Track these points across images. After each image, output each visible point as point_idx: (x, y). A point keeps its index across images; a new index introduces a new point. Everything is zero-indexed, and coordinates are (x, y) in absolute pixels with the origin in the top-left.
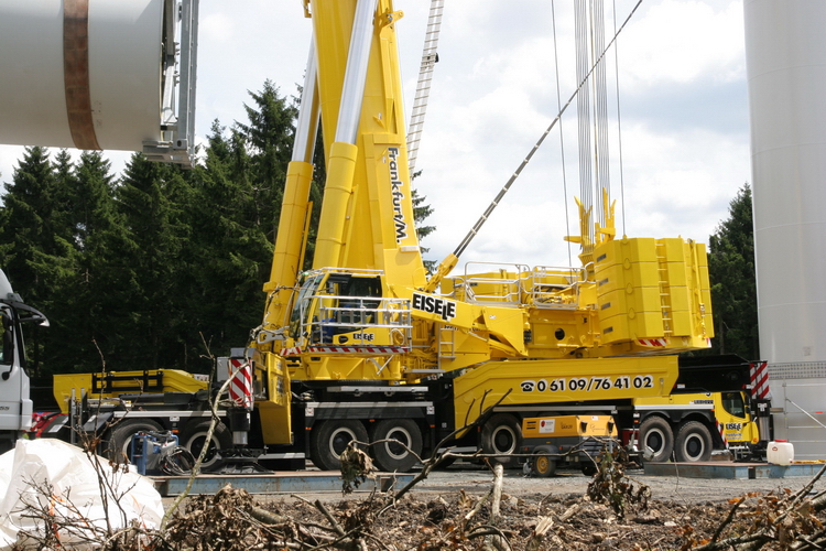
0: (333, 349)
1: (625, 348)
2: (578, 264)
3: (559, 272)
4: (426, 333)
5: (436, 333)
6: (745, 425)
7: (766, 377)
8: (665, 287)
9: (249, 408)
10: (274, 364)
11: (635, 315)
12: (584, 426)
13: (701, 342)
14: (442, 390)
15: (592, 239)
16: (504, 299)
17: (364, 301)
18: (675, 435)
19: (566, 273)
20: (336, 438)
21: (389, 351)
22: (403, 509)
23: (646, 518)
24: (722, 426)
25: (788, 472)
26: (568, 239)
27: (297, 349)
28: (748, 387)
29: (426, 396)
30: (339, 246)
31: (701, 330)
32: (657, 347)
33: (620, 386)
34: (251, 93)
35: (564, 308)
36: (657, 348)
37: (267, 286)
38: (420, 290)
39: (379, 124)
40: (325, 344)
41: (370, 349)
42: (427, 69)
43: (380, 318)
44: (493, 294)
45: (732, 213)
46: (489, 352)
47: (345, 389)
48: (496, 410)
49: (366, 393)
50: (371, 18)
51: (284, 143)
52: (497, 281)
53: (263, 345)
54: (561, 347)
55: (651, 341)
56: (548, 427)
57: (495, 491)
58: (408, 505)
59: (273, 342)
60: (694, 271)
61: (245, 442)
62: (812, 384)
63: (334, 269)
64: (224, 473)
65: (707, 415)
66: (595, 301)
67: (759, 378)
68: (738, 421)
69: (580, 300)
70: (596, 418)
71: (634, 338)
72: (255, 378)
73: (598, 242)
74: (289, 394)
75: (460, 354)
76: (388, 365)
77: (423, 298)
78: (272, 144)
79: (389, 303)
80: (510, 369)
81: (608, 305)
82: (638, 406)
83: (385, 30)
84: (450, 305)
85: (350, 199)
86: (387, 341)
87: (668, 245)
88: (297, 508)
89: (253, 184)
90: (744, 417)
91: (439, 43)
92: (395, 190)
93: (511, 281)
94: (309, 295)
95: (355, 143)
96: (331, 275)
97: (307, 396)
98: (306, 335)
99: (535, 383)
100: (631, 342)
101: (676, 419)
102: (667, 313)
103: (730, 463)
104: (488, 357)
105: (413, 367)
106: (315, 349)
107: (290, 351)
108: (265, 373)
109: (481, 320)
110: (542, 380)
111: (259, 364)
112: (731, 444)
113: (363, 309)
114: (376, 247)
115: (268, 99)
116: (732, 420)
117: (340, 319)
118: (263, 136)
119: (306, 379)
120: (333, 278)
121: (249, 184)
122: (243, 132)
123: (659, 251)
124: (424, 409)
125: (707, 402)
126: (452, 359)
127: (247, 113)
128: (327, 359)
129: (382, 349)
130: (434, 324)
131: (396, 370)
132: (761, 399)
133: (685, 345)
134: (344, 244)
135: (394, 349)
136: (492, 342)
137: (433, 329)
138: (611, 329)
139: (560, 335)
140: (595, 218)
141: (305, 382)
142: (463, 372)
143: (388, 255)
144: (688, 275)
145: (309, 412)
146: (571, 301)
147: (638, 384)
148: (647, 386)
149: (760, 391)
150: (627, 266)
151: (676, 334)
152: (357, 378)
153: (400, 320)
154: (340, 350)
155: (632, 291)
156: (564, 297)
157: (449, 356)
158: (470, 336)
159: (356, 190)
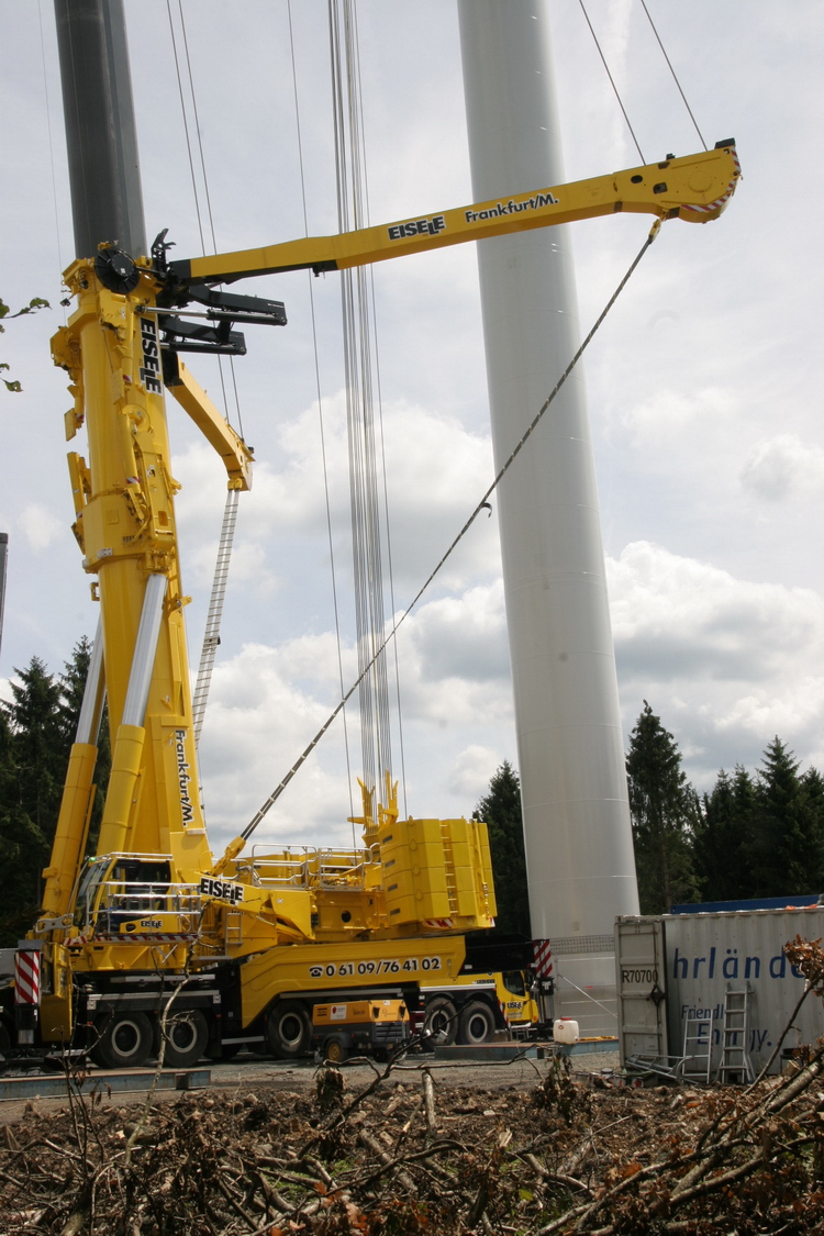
0: (121, 937)
1: (413, 930)
2: (362, 845)
3: (342, 853)
4: (212, 919)
5: (223, 918)
6: (525, 1003)
7: (549, 955)
8: (450, 868)
9: (37, 1004)
10: (60, 955)
11: (422, 896)
12: (376, 1011)
13: (485, 922)
14: (229, 976)
15: (375, 820)
16: (288, 882)
17: (154, 887)
18: (460, 1016)
19: (349, 854)
20: (118, 1032)
21: (178, 938)
22: (217, 1109)
23: (466, 1107)
24: (504, 1005)
25: (574, 1050)
26: (352, 820)
27: (83, 938)
28: (533, 965)
29: (212, 985)
30: (125, 830)
31: (484, 909)
32: (443, 928)
33: (409, 968)
34: (17, 671)
35: (350, 890)
36: (443, 930)
37: (46, 872)
38: (207, 874)
39: (167, 706)
40: (112, 933)
41: (159, 936)
42: (209, 651)
43: (170, 904)
44: (276, 876)
45: (492, 790)
46: (276, 936)
47: (129, 979)
48: (283, 996)
49: (151, 983)
50: (160, 602)
51: (49, 721)
52: (281, 863)
53: (41, 934)
54: (348, 930)
55: (438, 922)
56: (340, 1013)
57: (428, 1100)
58: (223, 1105)
59: (52, 931)
60: (476, 851)
61: (31, 1041)
62: (582, 959)
63: (120, 854)
64: (8, 1076)
65: (489, 995)
66: (379, 882)
67: (543, 957)
68: (519, 999)
69: (366, 882)
70: (388, 1002)
71: (421, 919)
72: (43, 971)
73: (381, 822)
74: (71, 986)
75: (247, 940)
76: (173, 953)
77: (211, 882)
78: (37, 722)
79: (178, 888)
80: (297, 954)
81: (395, 886)
82: (423, 988)
83: (174, 614)
84: (237, 888)
85: (137, 782)
86: (176, 928)
87: (452, 826)
88: (106, 1114)
89: (17, 763)
90: (523, 995)
91: (221, 627)
92: (182, 773)
93: (296, 864)
94: (94, 882)
95: (143, 726)
96: (119, 861)
97: (89, 987)
98: (92, 924)
99: (324, 968)
100: (417, 923)
101: (460, 998)
102: (453, 893)
103: (517, 1044)
104: (275, 942)
105: (199, 955)
106: (102, 938)
107: (74, 941)
108: (51, 965)
109: (269, 904)
110: (331, 964)
111: (46, 954)
112: (513, 1023)
113: (151, 895)
114: (162, 830)
115: (35, 676)
116: (513, 999)
117: (128, 906)
118: (28, 713)
119: (88, 969)
120: (121, 863)
121: (13, 762)
122: (7, 709)
123: (444, 832)
124: (211, 998)
125: (488, 981)
126: (239, 945)
127: (12, 691)
128: (111, 948)
129: (171, 936)
130: (221, 910)
131: (182, 957)
132: (545, 978)
133: (471, 925)
134: (130, 828)
135: (183, 936)
136: (279, 926)
137: (220, 915)
138: (397, 911)
139: (346, 917)
140: (377, 799)
141: (86, 972)
142: (251, 958)
143: (175, 836)
144: (471, 855)
145: (91, 1006)
146: (356, 882)
147: (426, 966)
148: (435, 967)
149: (544, 970)
150: (413, 847)
151: (462, 914)
152: (141, 967)
153: (189, 904)
154: (128, 939)
155: (419, 872)
156: (349, 878)
157: (237, 942)
158: (258, 920)
159: (143, 772)
